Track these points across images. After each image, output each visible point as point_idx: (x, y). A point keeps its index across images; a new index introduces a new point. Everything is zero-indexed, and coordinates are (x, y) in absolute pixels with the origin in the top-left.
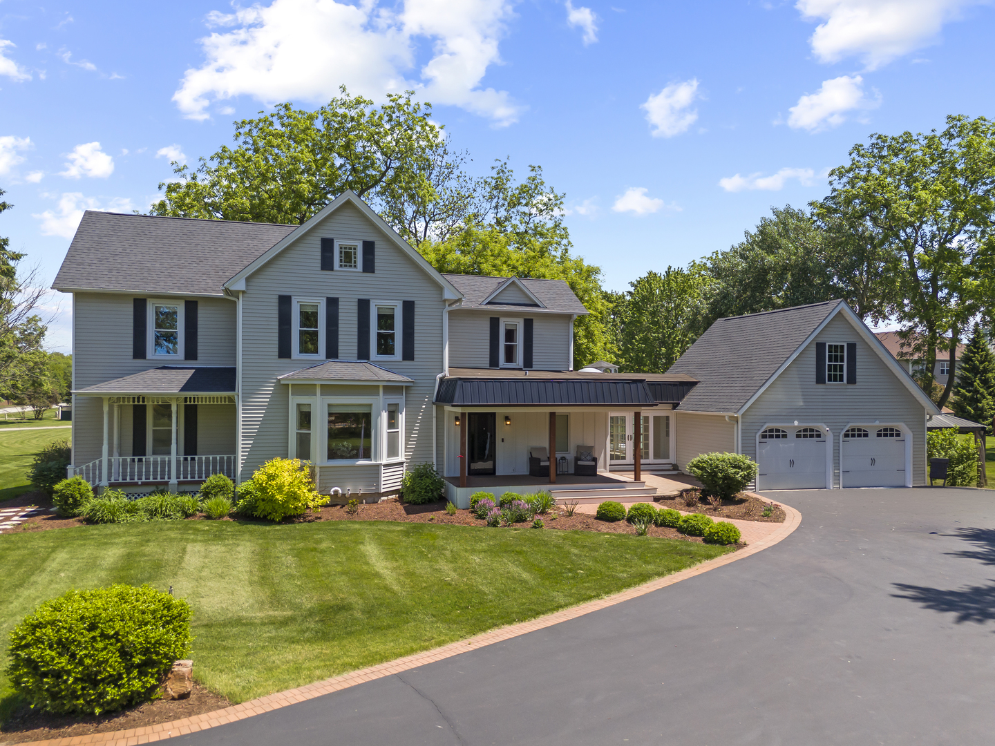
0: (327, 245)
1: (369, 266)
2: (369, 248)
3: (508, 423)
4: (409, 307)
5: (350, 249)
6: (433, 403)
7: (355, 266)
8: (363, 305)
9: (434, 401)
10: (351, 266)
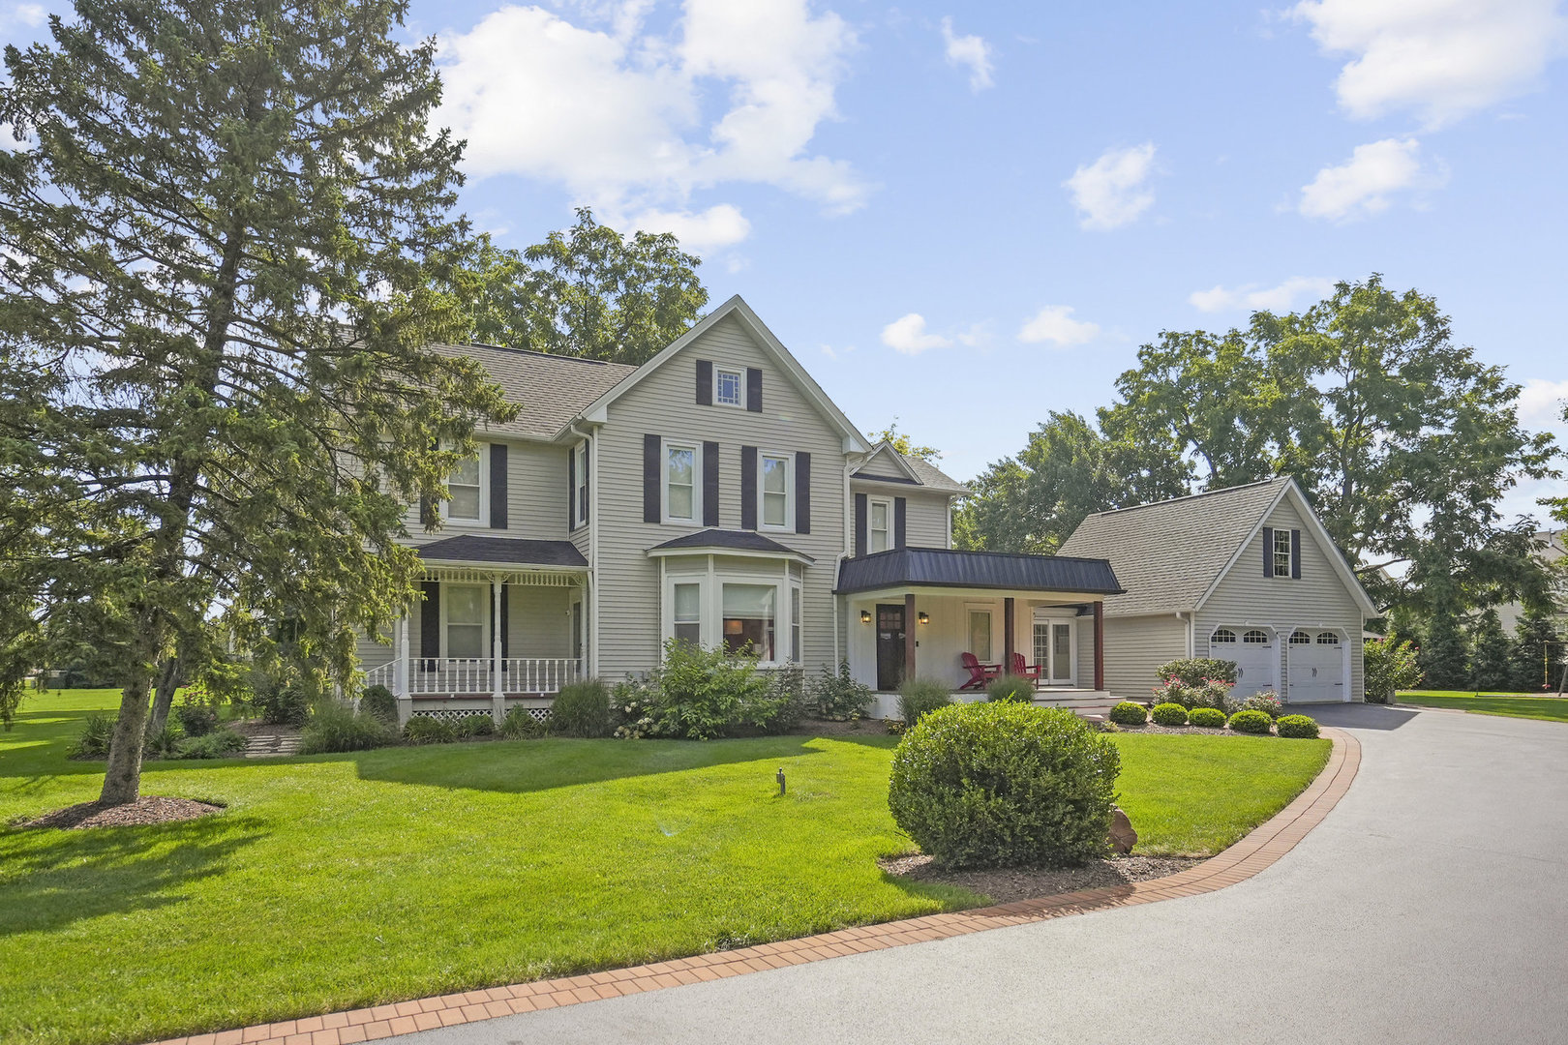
0: (704, 369)
1: (755, 404)
2: (754, 376)
3: (926, 621)
4: (803, 461)
5: (731, 377)
6: (833, 592)
7: (737, 402)
8: (749, 455)
9: (835, 589)
10: (731, 401)
